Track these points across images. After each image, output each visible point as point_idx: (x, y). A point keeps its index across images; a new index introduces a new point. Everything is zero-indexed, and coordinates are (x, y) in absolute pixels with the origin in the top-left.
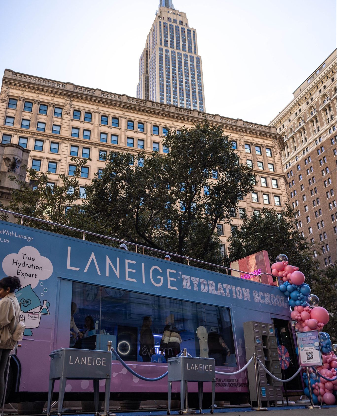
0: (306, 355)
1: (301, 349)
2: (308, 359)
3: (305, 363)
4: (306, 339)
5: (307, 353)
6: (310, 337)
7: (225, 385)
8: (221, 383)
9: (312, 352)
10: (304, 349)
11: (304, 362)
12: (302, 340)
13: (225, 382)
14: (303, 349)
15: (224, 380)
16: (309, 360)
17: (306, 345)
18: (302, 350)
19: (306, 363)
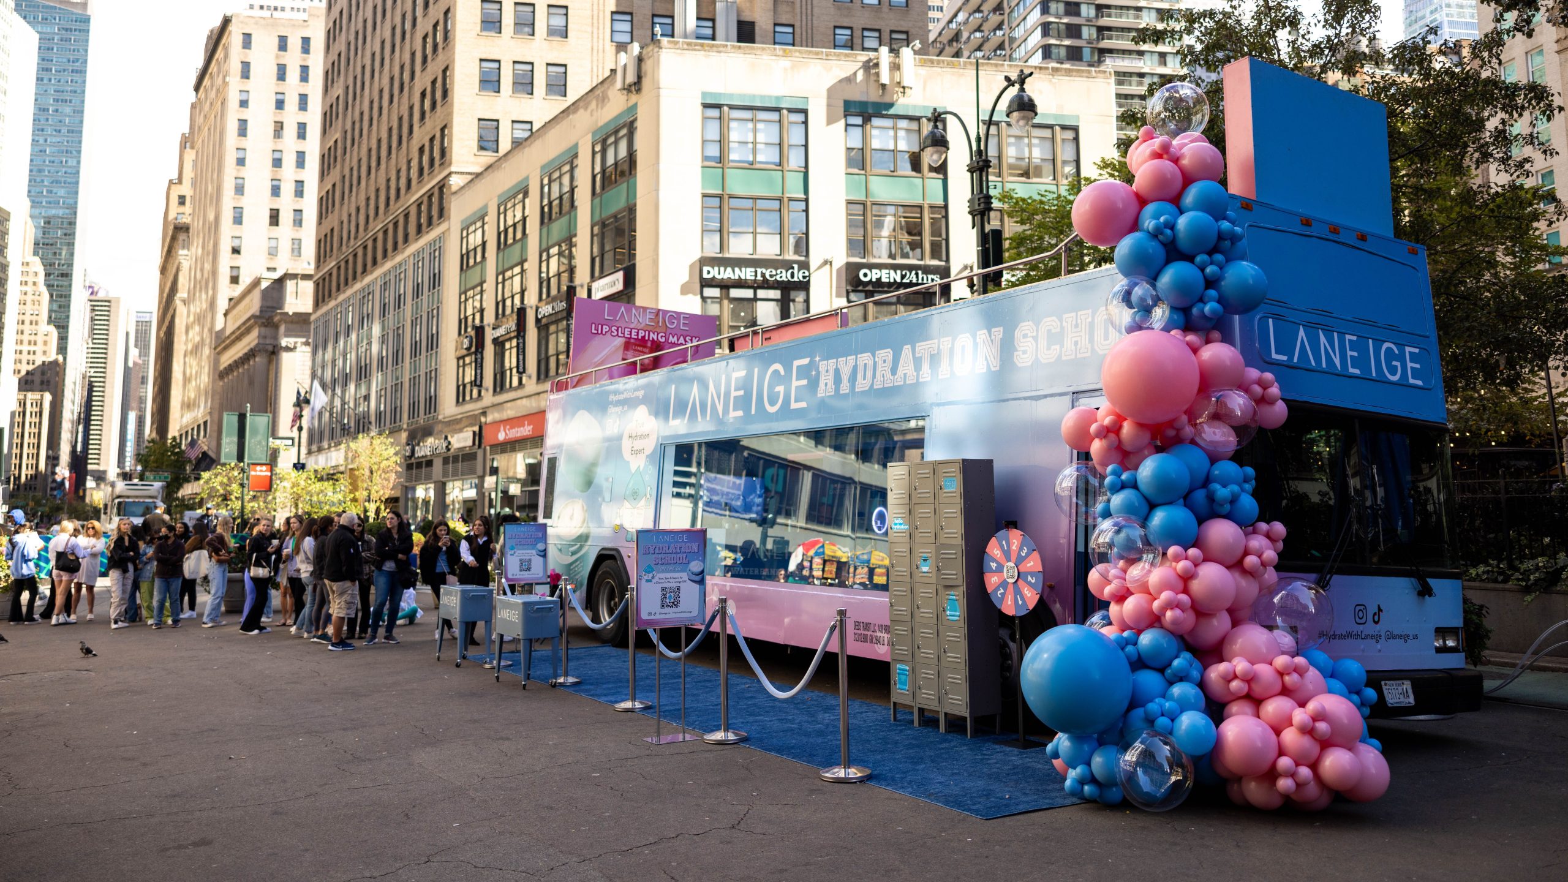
0: (659, 594)
1: (646, 577)
2: (663, 606)
3: (653, 617)
4: (665, 550)
5: (663, 589)
6: (678, 545)
7: (878, 641)
8: (869, 633)
9: (678, 589)
10: (656, 579)
11: (650, 614)
12: (651, 551)
13: (879, 634)
14: (653, 577)
15: (877, 628)
16: (667, 610)
17: (663, 567)
18: (647, 581)
19: (658, 617)
